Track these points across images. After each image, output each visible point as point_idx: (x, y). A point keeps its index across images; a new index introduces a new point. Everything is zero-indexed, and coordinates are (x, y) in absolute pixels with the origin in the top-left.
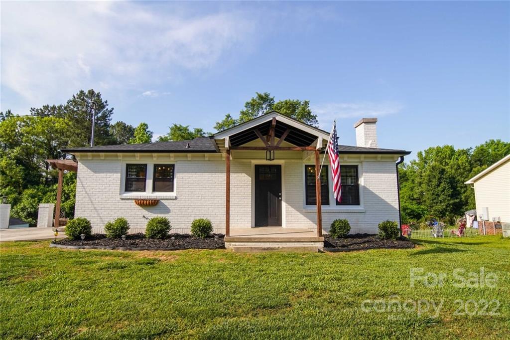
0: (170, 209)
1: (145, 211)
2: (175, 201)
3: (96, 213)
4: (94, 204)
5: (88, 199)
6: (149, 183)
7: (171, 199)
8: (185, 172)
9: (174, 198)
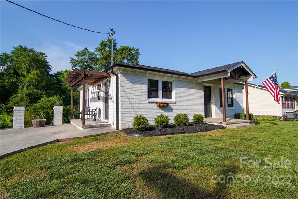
0: (173, 109)
1: (161, 110)
2: (175, 104)
3: (134, 112)
4: (133, 106)
5: (129, 102)
6: (160, 93)
7: (173, 103)
8: (178, 87)
9: (175, 102)
